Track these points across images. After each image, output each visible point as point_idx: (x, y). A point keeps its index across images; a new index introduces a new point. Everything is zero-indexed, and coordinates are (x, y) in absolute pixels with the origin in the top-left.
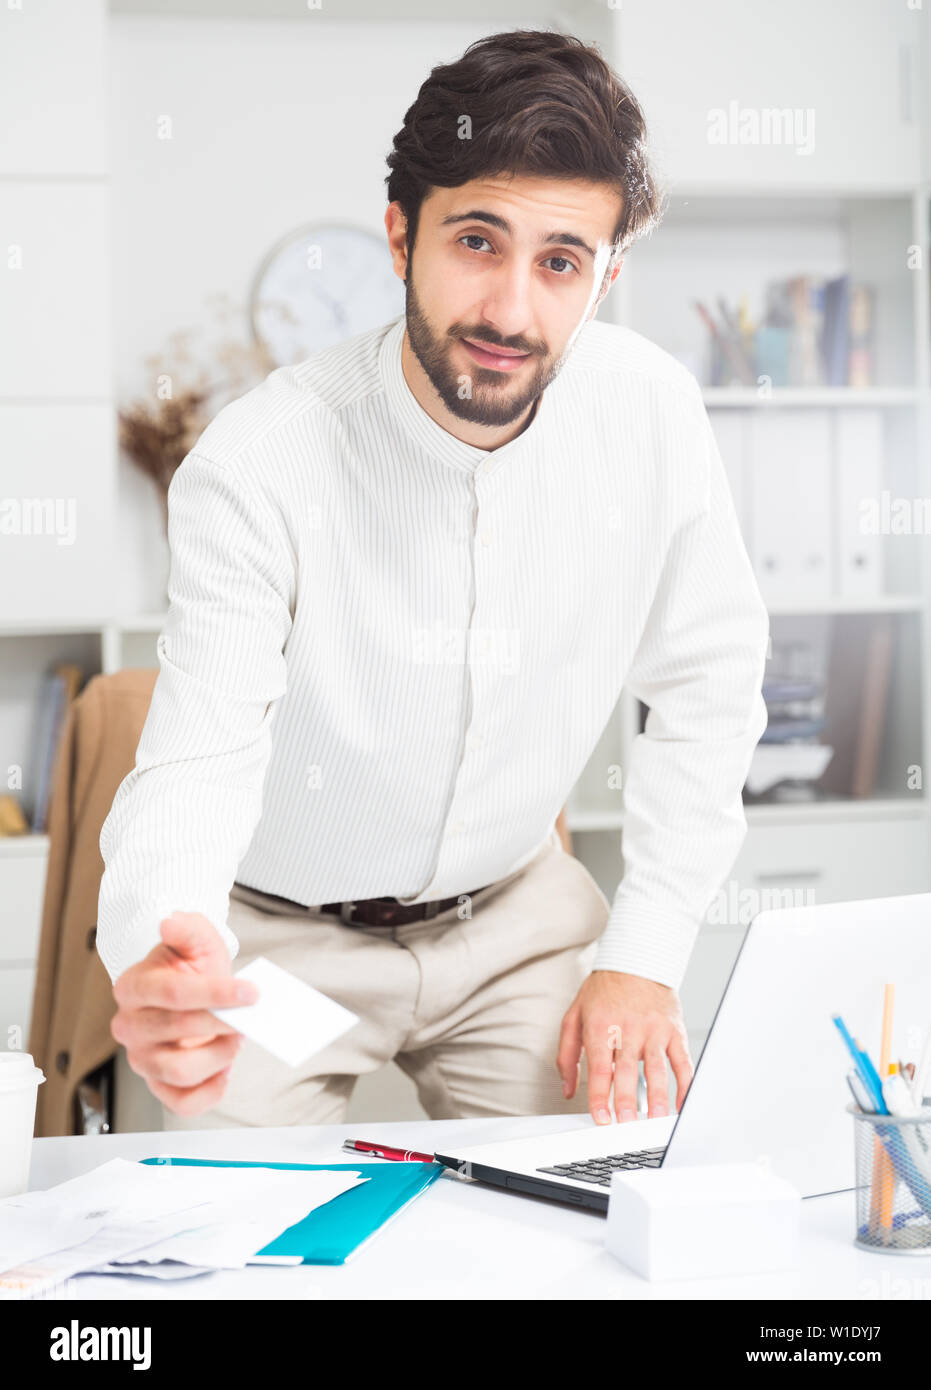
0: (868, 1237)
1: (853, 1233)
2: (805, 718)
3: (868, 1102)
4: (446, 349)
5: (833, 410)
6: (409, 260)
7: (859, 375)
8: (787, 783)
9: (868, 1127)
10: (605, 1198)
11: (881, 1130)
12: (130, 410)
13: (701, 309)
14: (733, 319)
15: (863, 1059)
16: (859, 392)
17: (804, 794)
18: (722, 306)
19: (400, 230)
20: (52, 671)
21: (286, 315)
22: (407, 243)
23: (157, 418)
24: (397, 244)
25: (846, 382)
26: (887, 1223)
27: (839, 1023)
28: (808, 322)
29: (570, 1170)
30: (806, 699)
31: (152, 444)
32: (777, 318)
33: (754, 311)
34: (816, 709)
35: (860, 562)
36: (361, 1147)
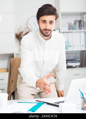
0: (82, 109)
1: (81, 108)
2: (78, 60)
3: (82, 97)
4: (43, 31)
5: (80, 32)
6: (39, 24)
7: (82, 29)
8: (77, 66)
9: (82, 99)
10: (59, 105)
11: (83, 99)
12: (16, 33)
13: (68, 23)
14: (71, 24)
15: (82, 93)
16: (82, 30)
17: (78, 67)
18: (70, 23)
19: (38, 22)
20: (10, 57)
21: (30, 24)
22: (39, 23)
23: (19, 34)
24: (38, 23)
25: (81, 30)
26: (84, 108)
27: (79, 90)
28: (78, 24)
29: (56, 103)
30: (78, 58)
31: (18, 36)
32: (75, 24)
33: (73, 23)
34: (79, 59)
35: (83, 46)
36: (37, 101)
